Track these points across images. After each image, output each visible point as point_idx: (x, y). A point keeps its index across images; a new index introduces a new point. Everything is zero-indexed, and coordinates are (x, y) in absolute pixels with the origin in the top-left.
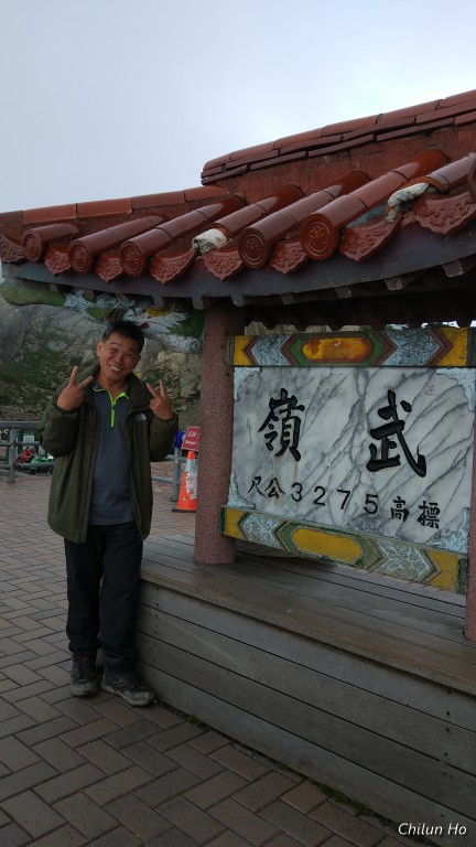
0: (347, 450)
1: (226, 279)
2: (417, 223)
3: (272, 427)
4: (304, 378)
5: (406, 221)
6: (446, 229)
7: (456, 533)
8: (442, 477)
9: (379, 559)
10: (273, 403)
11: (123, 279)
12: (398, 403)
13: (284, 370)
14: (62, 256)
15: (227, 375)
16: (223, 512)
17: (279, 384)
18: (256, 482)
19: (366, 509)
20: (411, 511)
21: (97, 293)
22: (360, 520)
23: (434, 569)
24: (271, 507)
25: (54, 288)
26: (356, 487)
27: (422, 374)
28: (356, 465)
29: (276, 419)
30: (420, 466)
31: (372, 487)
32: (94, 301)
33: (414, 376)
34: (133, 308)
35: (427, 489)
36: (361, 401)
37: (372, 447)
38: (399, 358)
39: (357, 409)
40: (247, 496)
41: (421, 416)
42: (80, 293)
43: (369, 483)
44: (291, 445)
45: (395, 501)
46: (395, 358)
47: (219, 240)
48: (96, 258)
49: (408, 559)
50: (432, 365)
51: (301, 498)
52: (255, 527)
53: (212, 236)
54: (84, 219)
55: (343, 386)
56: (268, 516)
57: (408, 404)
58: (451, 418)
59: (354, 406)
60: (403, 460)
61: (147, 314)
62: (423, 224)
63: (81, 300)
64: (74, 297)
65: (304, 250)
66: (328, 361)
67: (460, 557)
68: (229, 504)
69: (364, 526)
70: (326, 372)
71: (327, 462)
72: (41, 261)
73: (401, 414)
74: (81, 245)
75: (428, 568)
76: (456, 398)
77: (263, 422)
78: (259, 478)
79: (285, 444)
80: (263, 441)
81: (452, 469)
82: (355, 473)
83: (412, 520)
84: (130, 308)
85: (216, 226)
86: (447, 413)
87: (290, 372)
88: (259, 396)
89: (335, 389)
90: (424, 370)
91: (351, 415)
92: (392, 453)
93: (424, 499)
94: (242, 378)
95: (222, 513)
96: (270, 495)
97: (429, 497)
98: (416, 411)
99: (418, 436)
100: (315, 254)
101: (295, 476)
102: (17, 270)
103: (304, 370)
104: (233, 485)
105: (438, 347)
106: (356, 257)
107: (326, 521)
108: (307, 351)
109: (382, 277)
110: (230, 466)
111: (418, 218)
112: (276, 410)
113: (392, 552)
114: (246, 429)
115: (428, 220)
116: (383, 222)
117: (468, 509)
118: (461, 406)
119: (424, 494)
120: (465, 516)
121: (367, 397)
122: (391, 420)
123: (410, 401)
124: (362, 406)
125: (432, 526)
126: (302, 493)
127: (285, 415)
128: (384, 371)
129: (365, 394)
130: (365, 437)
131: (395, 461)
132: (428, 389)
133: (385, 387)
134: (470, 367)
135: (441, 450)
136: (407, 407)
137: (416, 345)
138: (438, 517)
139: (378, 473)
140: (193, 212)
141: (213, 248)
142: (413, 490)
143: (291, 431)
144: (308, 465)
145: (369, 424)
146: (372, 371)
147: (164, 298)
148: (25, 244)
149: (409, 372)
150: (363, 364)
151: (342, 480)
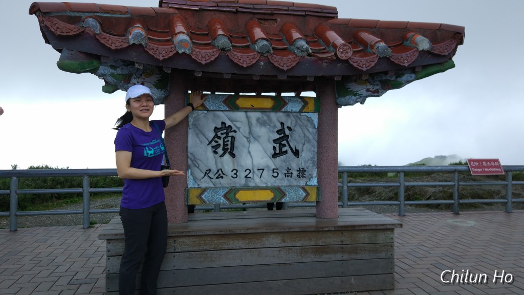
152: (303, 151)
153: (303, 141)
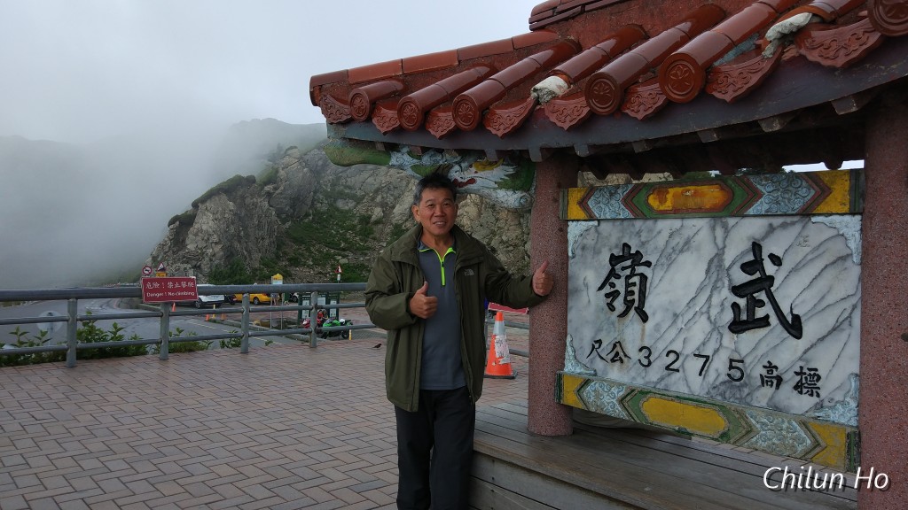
0: (704, 309)
1: (571, 128)
2: (803, 57)
3: (613, 285)
4: (650, 231)
5: (787, 56)
6: (840, 62)
7: (843, 403)
8: (822, 339)
9: (748, 432)
10: (614, 260)
11: (455, 133)
12: (765, 256)
13: (626, 223)
14: (390, 114)
15: (561, 230)
16: (560, 377)
17: (619, 239)
18: (597, 346)
19: (729, 375)
20: (785, 377)
21: (425, 150)
22: (722, 388)
23: (816, 444)
24: (615, 373)
25: (380, 147)
26: (716, 351)
27: (793, 223)
28: (715, 326)
29: (618, 277)
30: (794, 327)
31: (736, 350)
32: (419, 158)
33: (784, 226)
34: (459, 163)
35: (805, 352)
36: (720, 254)
37: (735, 306)
38: (766, 207)
39: (716, 264)
40: (585, 361)
41: (795, 270)
42: (405, 150)
43: (733, 347)
44: (636, 304)
45: (765, 367)
46: (761, 206)
47: (560, 87)
48: (427, 113)
49: (784, 433)
50: (806, 213)
51: (650, 363)
52: (598, 395)
53: (553, 83)
54: (410, 74)
55: (697, 238)
56: (613, 383)
57: (778, 258)
58: (830, 273)
59: (711, 261)
60: (774, 320)
61: (473, 169)
62: (810, 58)
63: (407, 157)
64: (399, 155)
65: (664, 92)
66: (679, 212)
67: (849, 430)
68: (566, 370)
69: (727, 395)
70: (677, 223)
71: (680, 324)
72: (369, 120)
73: (770, 268)
74: (411, 101)
75: (809, 442)
76: (837, 248)
77: (602, 280)
78: (600, 342)
79: (629, 304)
80: (603, 301)
81: (834, 329)
82: (715, 335)
83: (787, 388)
84: (456, 163)
85: (556, 73)
86: (826, 267)
87: (633, 225)
88: (597, 252)
89: (687, 242)
90: (796, 219)
91: (708, 271)
92: (760, 313)
93: (801, 364)
94: (578, 233)
95: (559, 380)
96: (613, 360)
97: (807, 361)
98: (788, 264)
99: (790, 293)
100: (676, 96)
101: (642, 339)
102: (343, 130)
103: (650, 223)
104: (569, 349)
105: (813, 192)
106: (728, 98)
107: (683, 390)
108: (653, 201)
109: (757, 117)
110: (566, 328)
111: (803, 51)
112: (618, 267)
113: (763, 424)
114: (583, 288)
115: (816, 53)
116: (759, 58)
117: (857, 375)
118: (843, 258)
119: (800, 359)
120: (854, 384)
121: (726, 250)
122: (758, 275)
123: (779, 253)
124: (721, 261)
125: (812, 395)
126: (652, 358)
127: (628, 272)
128: (747, 221)
129: (725, 247)
130: (725, 294)
131: (764, 322)
132: (801, 240)
133: (749, 239)
134: (853, 214)
135: (819, 309)
136: (776, 260)
137: (786, 191)
138: (819, 384)
139: (743, 335)
140: (525, 60)
141: (554, 96)
142: (788, 354)
143: (636, 289)
144: (657, 327)
145: (730, 280)
146: (731, 221)
147: (497, 151)
148: (352, 104)
149: (777, 221)
150: (720, 214)
151: (699, 343)
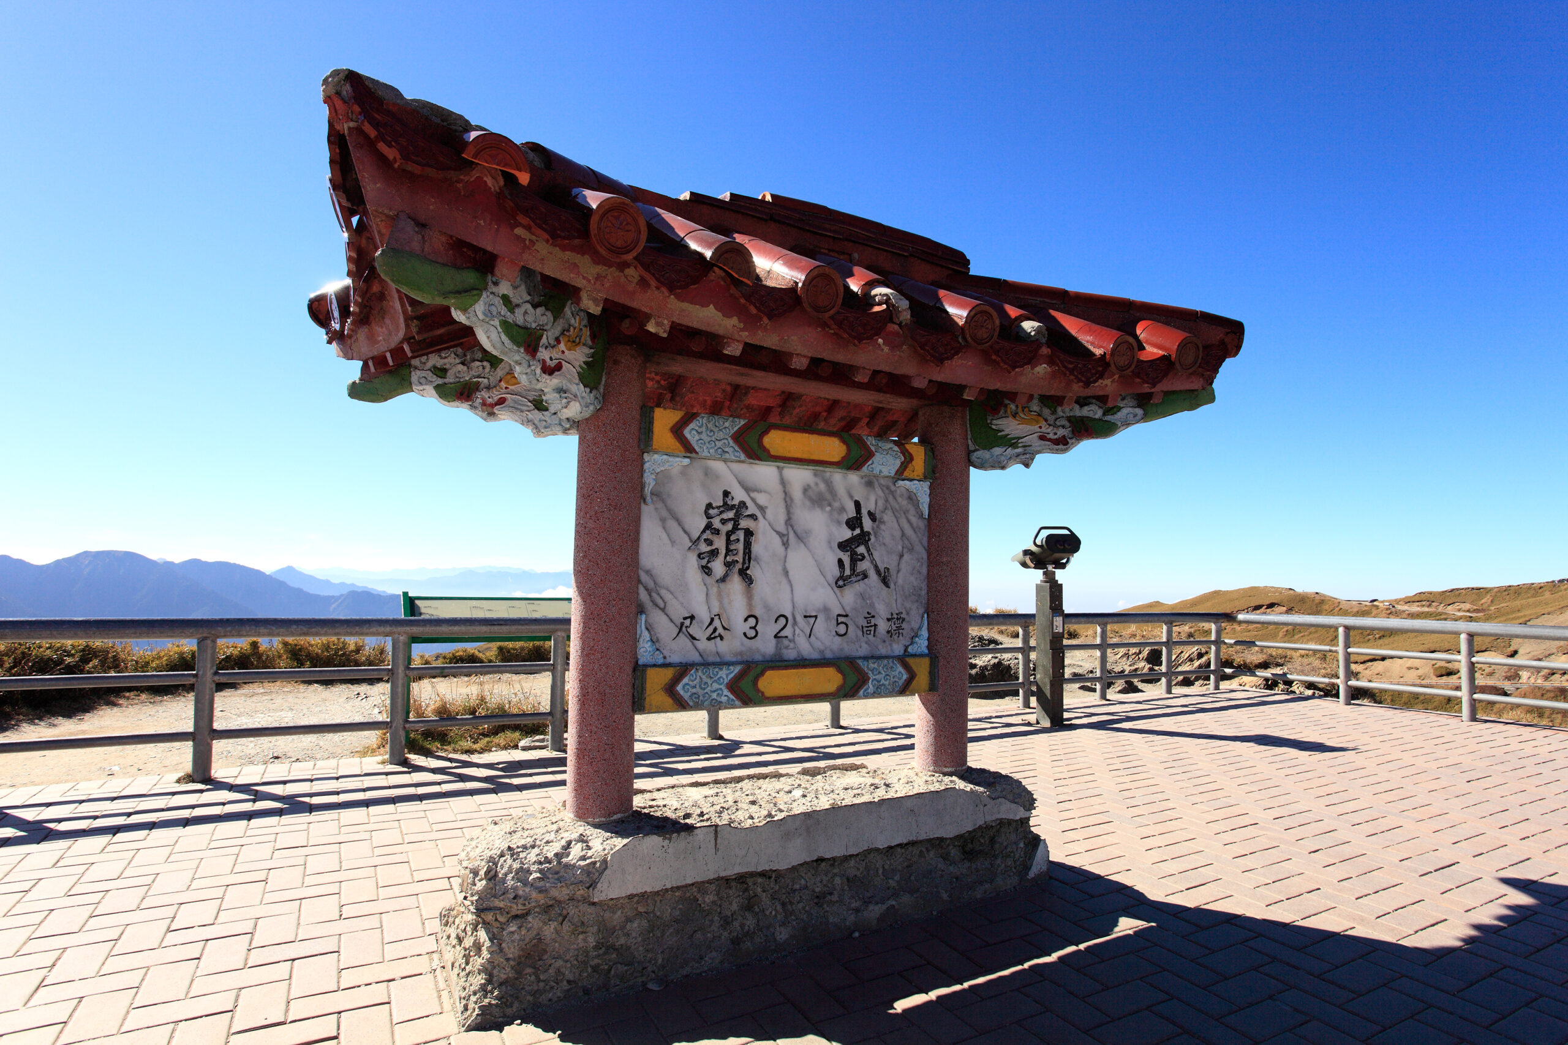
152: (898, 571)
153: (900, 548)
